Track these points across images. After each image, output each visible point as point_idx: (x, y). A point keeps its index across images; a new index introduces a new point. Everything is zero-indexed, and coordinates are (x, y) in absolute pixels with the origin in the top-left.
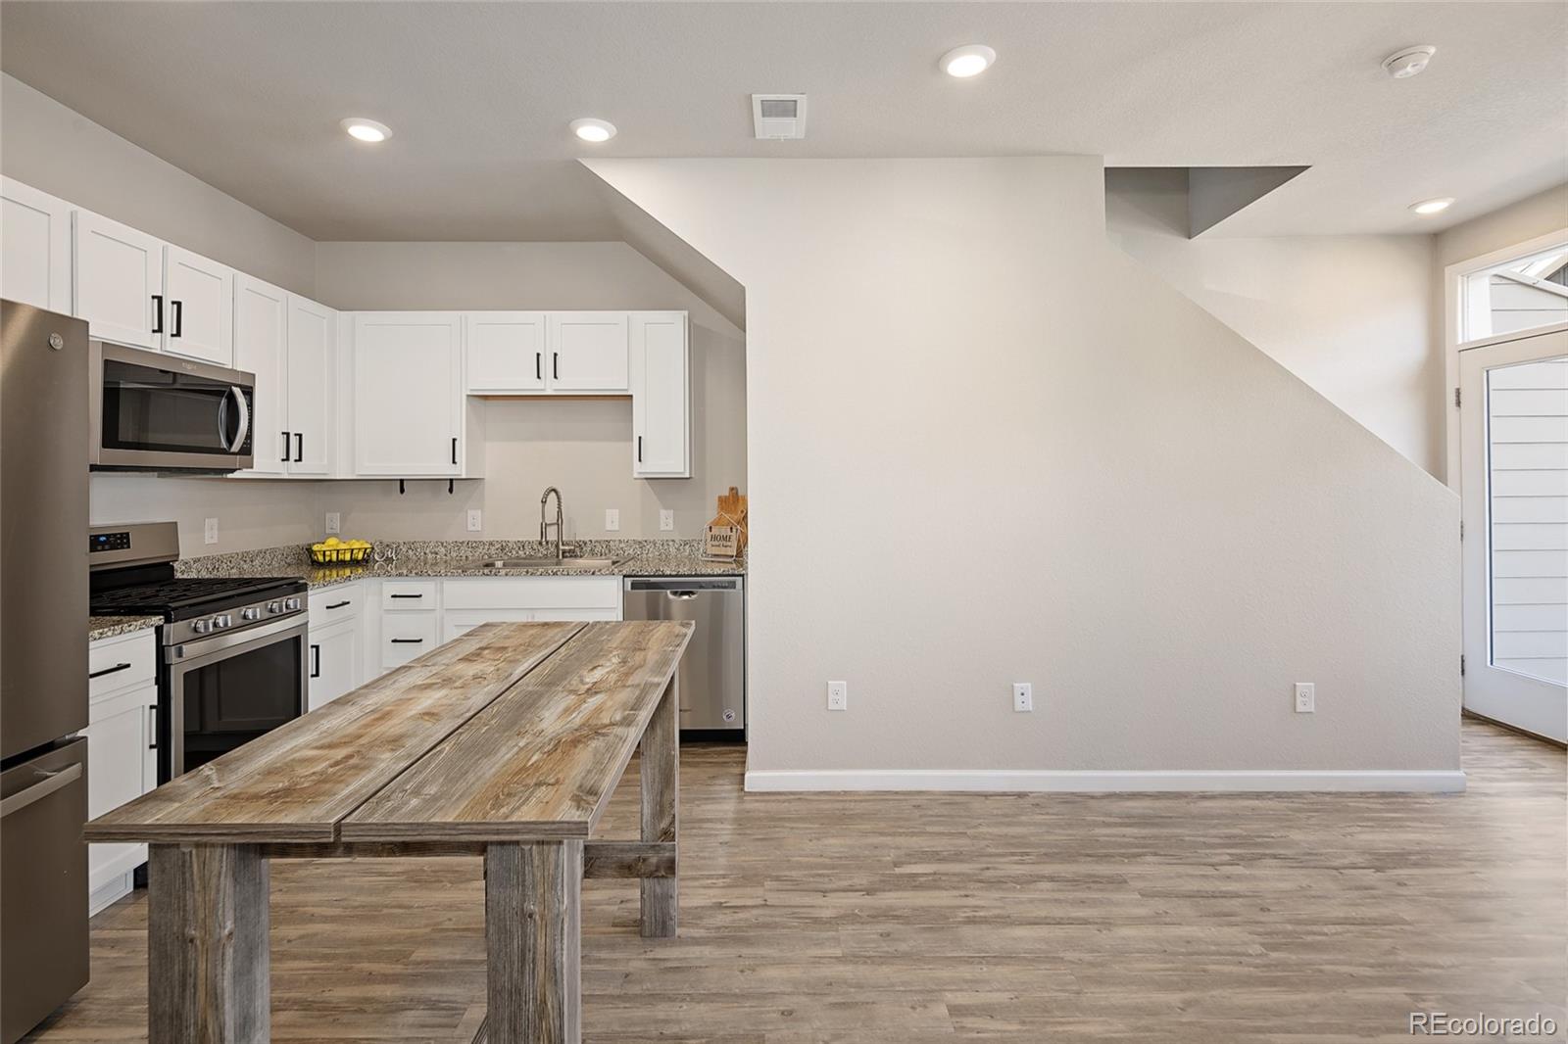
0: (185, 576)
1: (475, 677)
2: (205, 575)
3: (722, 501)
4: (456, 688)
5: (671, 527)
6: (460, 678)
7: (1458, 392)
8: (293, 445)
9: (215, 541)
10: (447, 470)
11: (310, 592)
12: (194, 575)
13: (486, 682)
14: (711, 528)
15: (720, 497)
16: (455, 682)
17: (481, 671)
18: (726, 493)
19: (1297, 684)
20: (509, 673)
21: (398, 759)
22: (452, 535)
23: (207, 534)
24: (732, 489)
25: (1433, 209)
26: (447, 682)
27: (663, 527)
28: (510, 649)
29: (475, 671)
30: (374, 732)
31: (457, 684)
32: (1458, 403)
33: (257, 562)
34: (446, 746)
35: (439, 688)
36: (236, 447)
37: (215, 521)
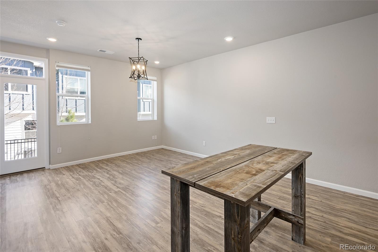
1: (260, 163)
4: (265, 161)
6: (264, 164)
13: (257, 161)
16: (265, 163)
17: (258, 165)
20: (251, 162)
21: (273, 151)
26: (267, 163)
28: (245, 172)
29: (259, 165)
30: (280, 156)
31: (265, 162)
34: (266, 151)
35: (269, 162)
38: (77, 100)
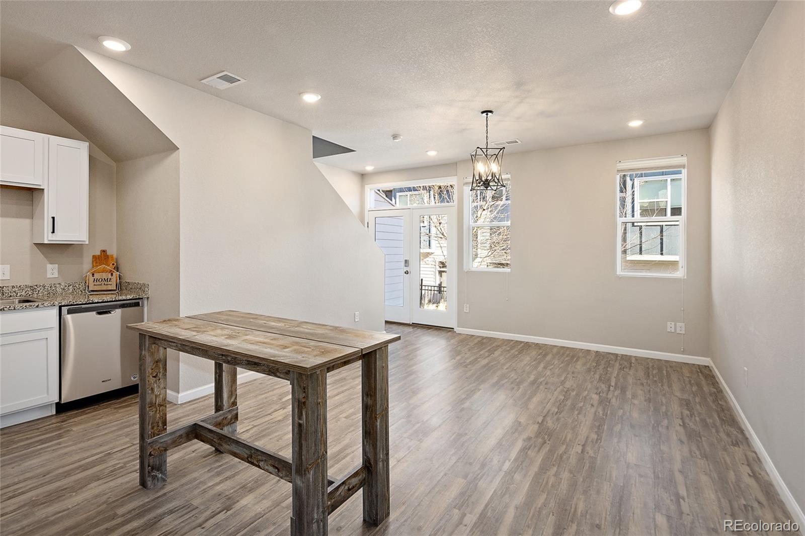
3: (95, 258)
5: (56, 275)
7: (368, 223)
14: (93, 274)
15: (94, 257)
18: (98, 253)
24: (104, 251)
25: (369, 168)
27: (49, 276)
32: (368, 227)
38: (664, 226)
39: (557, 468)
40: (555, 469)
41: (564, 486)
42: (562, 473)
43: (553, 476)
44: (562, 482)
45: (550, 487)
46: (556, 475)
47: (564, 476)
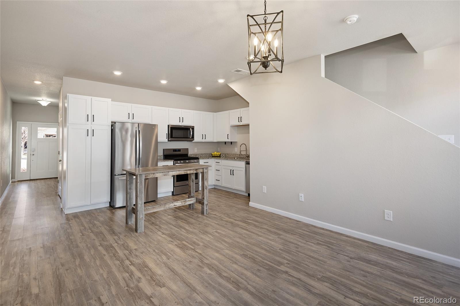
0: (191, 156)
2: (194, 156)
8: (204, 136)
9: (196, 151)
10: (227, 140)
11: (200, 160)
12: (192, 156)
19: (385, 210)
22: (233, 153)
23: (195, 150)
33: (204, 155)
36: (191, 137)
37: (196, 148)
39: (104, 278)
40: (105, 277)
41: (93, 273)
42: (100, 277)
43: (103, 273)
44: (95, 274)
45: (99, 268)
46: (102, 275)
47: (97, 277)
